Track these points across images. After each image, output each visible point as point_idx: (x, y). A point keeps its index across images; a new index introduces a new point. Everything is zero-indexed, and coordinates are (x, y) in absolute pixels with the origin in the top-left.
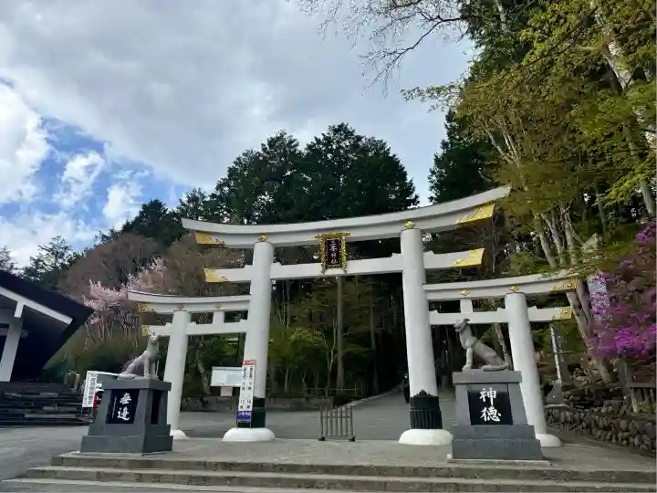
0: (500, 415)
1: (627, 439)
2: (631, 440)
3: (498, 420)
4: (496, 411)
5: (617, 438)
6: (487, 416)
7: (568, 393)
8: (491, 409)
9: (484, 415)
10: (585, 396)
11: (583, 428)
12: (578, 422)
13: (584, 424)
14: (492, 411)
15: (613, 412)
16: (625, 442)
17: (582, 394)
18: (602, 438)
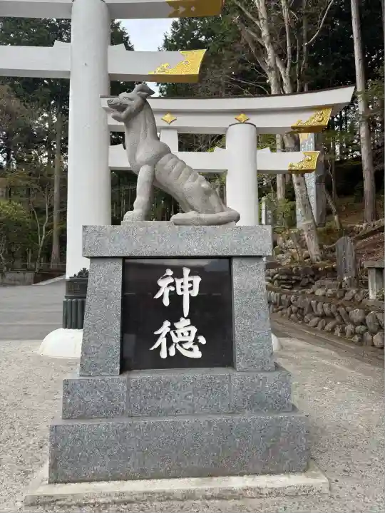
0: (202, 340)
1: (361, 335)
2: (369, 337)
3: (197, 354)
4: (194, 330)
5: (343, 332)
6: (170, 342)
7: (272, 271)
8: (183, 324)
9: (162, 341)
10: (293, 275)
11: (291, 312)
12: (287, 304)
13: (294, 308)
14: (185, 329)
15: (334, 296)
16: (357, 338)
17: (289, 273)
18: (319, 328)
